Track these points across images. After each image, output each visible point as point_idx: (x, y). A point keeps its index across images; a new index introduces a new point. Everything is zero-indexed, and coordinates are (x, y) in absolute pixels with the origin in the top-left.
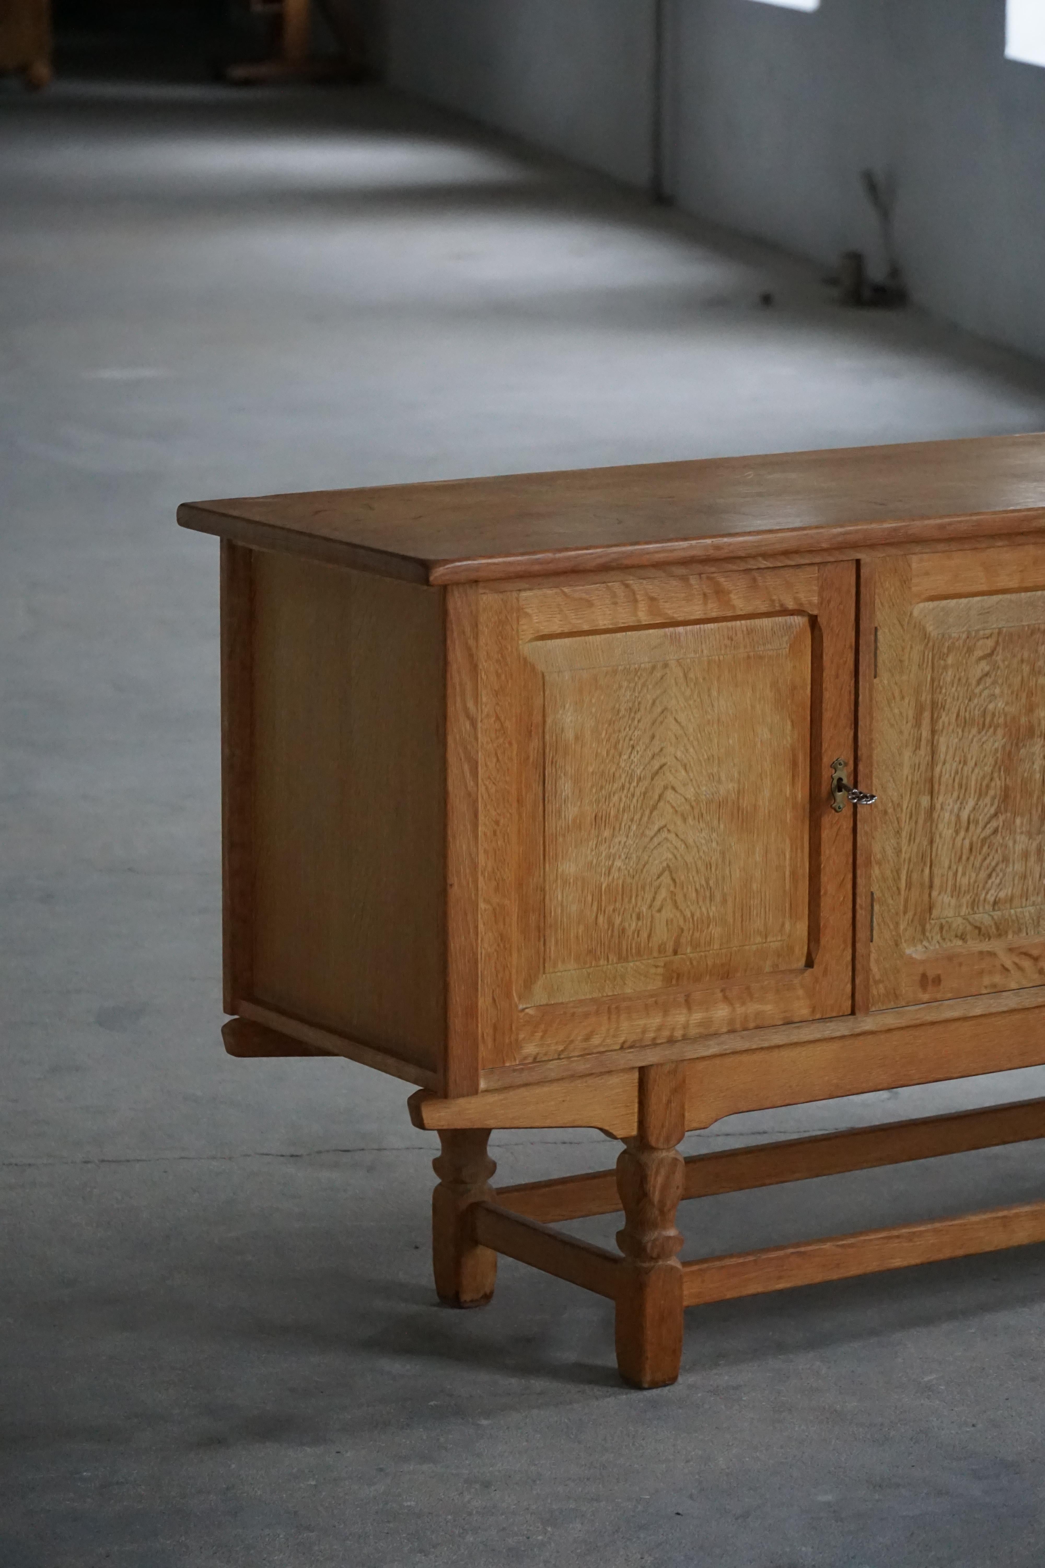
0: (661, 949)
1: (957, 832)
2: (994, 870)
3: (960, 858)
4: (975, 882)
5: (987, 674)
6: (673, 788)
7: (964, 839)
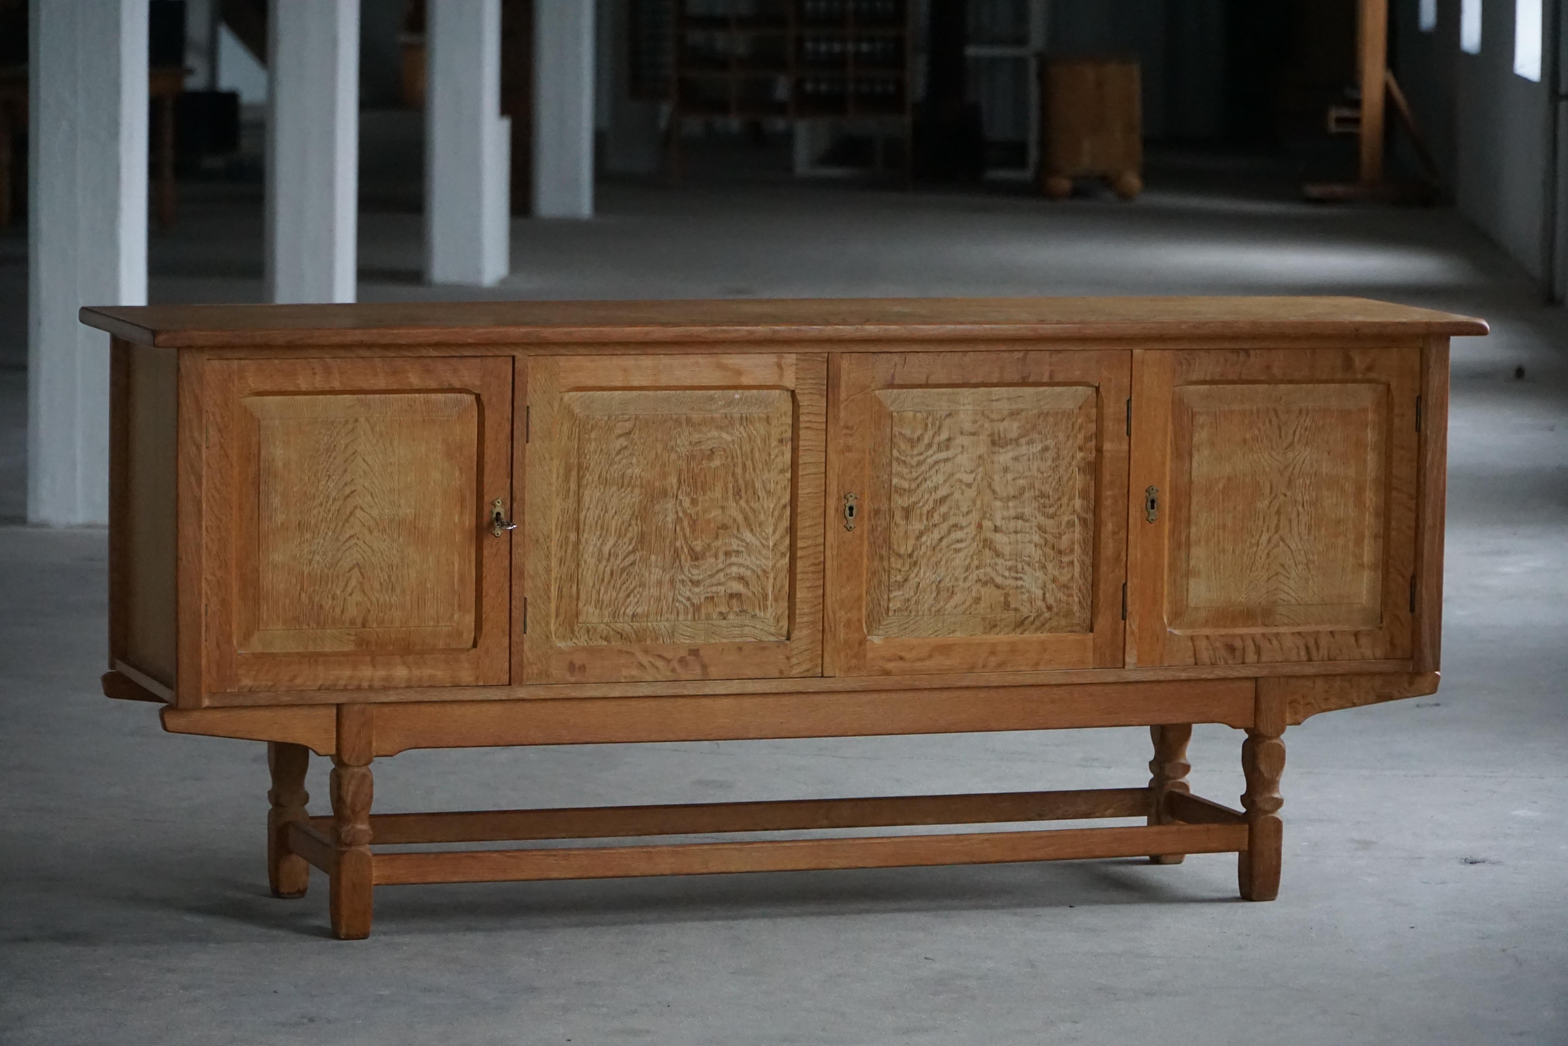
0: (353, 622)
1: (599, 561)
2: (632, 591)
3: (603, 580)
4: (616, 599)
5: (626, 448)
6: (362, 509)
7: (606, 567)
